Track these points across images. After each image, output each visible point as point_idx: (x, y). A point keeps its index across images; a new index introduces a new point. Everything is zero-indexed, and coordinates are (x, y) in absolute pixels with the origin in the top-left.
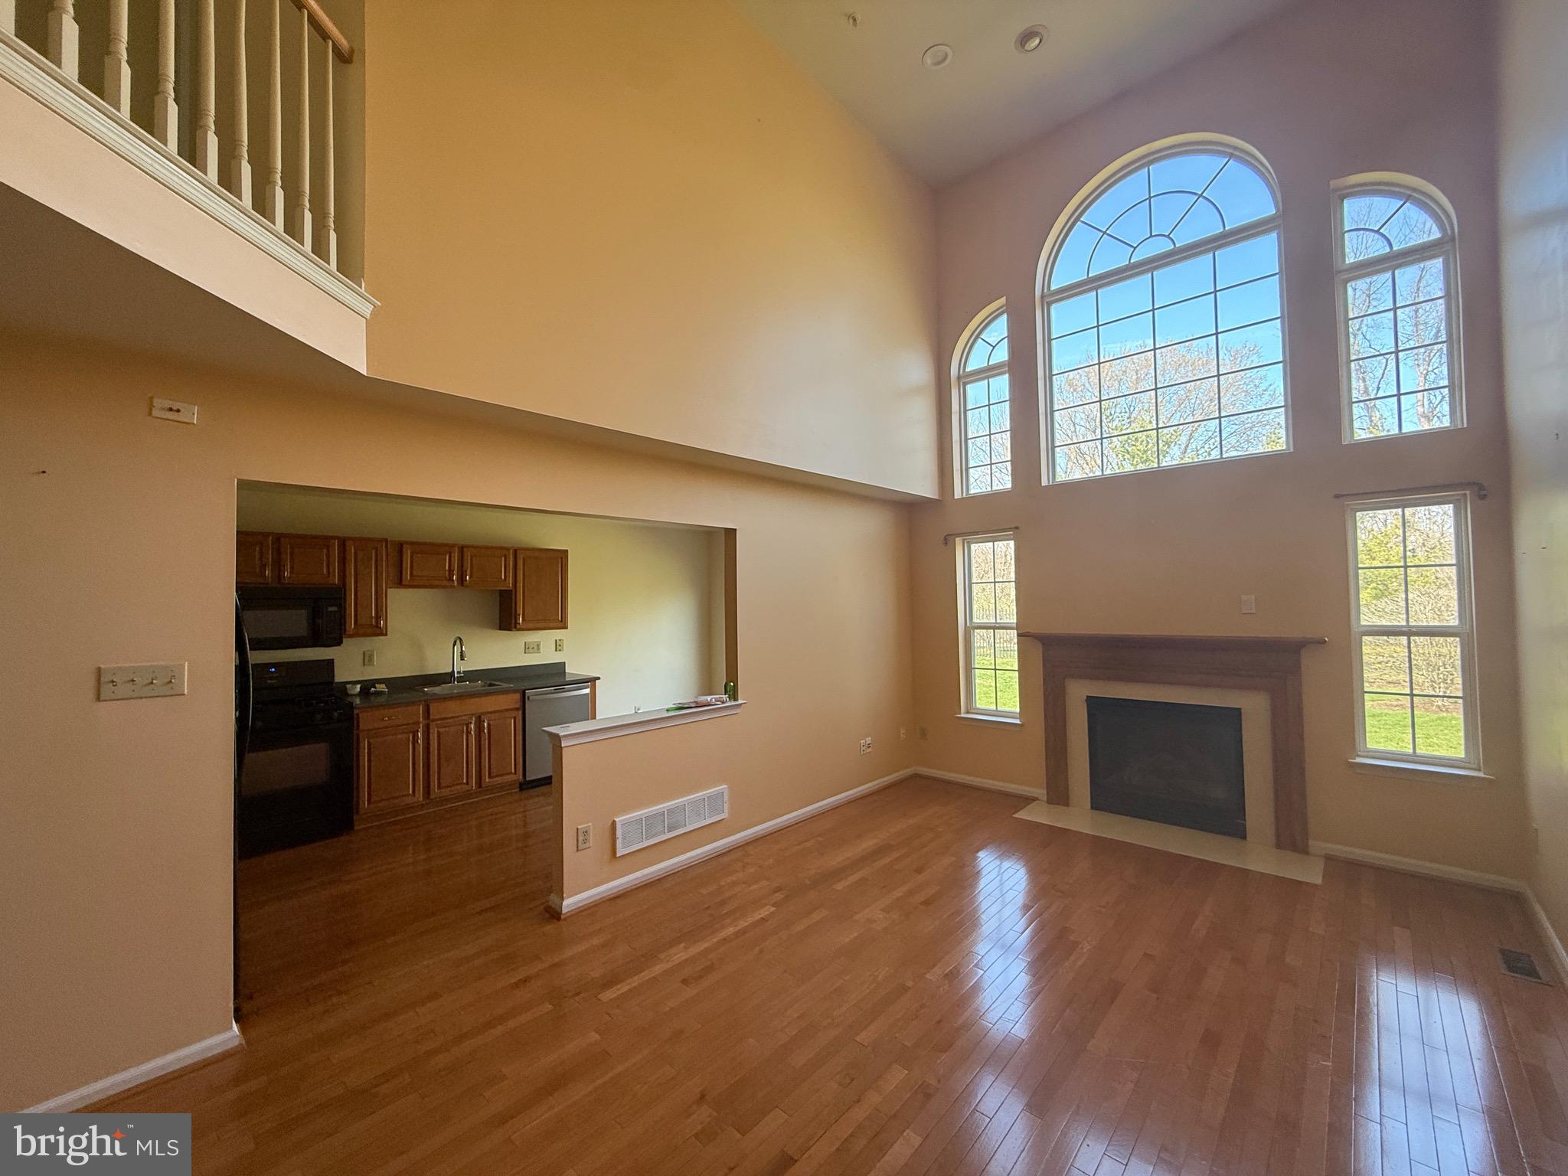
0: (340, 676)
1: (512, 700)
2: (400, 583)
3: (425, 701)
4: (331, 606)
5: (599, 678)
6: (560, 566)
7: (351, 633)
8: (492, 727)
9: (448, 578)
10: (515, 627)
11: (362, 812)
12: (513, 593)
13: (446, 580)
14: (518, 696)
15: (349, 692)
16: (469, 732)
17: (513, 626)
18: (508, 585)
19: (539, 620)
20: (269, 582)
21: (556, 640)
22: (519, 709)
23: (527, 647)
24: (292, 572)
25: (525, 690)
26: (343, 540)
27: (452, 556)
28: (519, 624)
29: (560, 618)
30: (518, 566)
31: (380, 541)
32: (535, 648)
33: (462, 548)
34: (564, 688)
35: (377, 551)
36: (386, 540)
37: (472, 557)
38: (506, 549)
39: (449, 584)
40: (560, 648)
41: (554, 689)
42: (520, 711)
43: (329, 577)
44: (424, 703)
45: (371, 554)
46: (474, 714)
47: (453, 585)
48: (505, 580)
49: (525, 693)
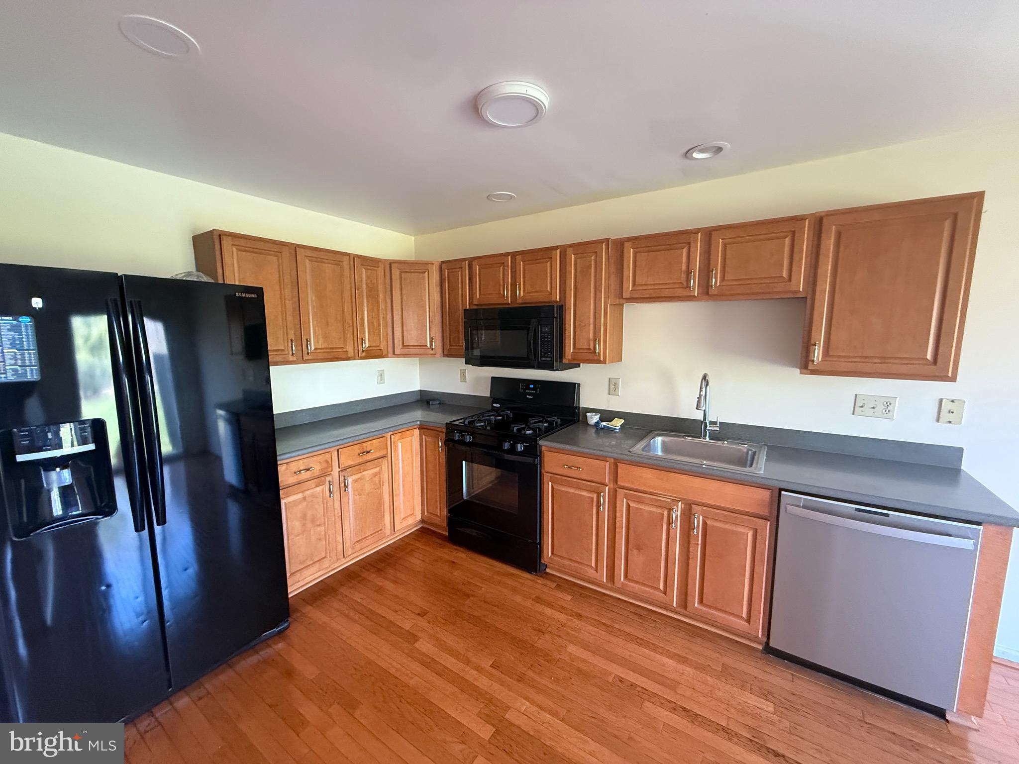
0: (582, 402)
1: (753, 499)
2: (621, 297)
3: (615, 459)
6: (946, 235)
7: (570, 357)
8: (708, 529)
9: (685, 284)
10: (806, 367)
11: (545, 558)
12: (808, 300)
13: (682, 287)
15: (589, 421)
16: (670, 522)
17: (804, 363)
18: (794, 288)
19: (866, 357)
20: (510, 302)
21: (941, 401)
22: (765, 519)
23: (858, 404)
24: (524, 291)
25: (781, 490)
26: (564, 249)
27: (692, 250)
28: (813, 361)
29: (929, 356)
30: (822, 251)
31: (599, 242)
32: (880, 408)
33: (709, 233)
34: (887, 515)
35: (596, 256)
36: (608, 240)
37: (725, 246)
38: (798, 219)
39: (685, 293)
40: (950, 417)
41: (857, 510)
42: (769, 523)
43: (551, 294)
44: (612, 460)
45: (591, 261)
46: (681, 500)
47: (692, 294)
48: (790, 279)
49: (780, 494)
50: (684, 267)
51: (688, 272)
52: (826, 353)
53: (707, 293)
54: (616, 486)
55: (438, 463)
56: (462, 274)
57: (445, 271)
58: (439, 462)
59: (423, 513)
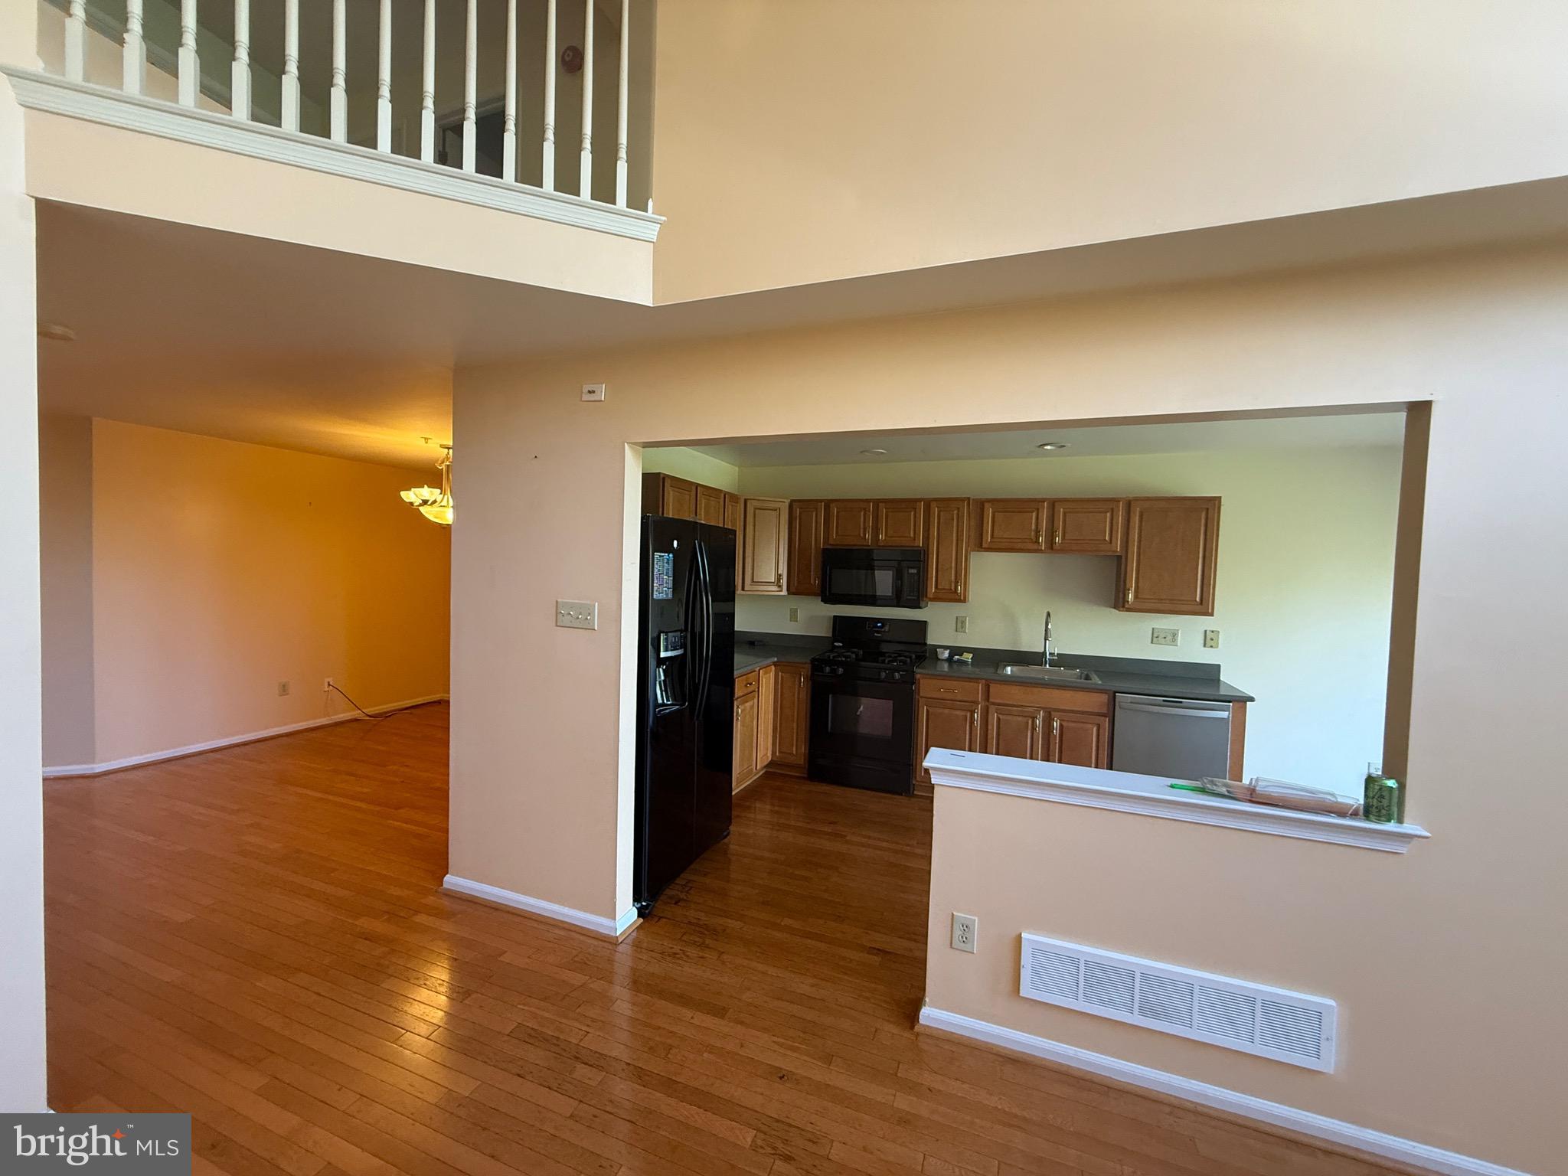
0: (932, 639)
1: (1095, 702)
2: (980, 546)
3: (986, 680)
4: (912, 568)
5: (1252, 699)
6: (1203, 521)
7: (931, 596)
8: (1064, 729)
9: (1034, 540)
10: (1123, 607)
11: (918, 779)
12: (1123, 558)
13: (1032, 542)
14: (1104, 698)
15: (940, 657)
16: (1034, 728)
17: (1121, 604)
18: (1114, 549)
19: (1162, 599)
20: (870, 544)
21: (1206, 631)
22: (1104, 715)
23: (1155, 635)
24: (885, 536)
25: (1115, 692)
26: (928, 503)
27: (1040, 514)
28: (1128, 602)
29: (1198, 599)
30: (1131, 524)
31: (962, 500)
32: (1169, 638)
33: (1053, 503)
34: (1181, 702)
35: (958, 511)
36: (969, 498)
37: (1065, 513)
38: (1116, 500)
39: (1035, 547)
40: (1212, 643)
41: (1164, 701)
42: (1107, 719)
43: (915, 540)
44: (984, 681)
45: (953, 514)
46: (1043, 708)
47: (1040, 548)
48: (1111, 543)
49: (1115, 697)
50: (1033, 527)
51: (1037, 532)
52: (1136, 597)
53: (1052, 548)
54: (987, 703)
55: (796, 699)
56: (816, 515)
57: (796, 510)
58: (798, 698)
59: (773, 753)
